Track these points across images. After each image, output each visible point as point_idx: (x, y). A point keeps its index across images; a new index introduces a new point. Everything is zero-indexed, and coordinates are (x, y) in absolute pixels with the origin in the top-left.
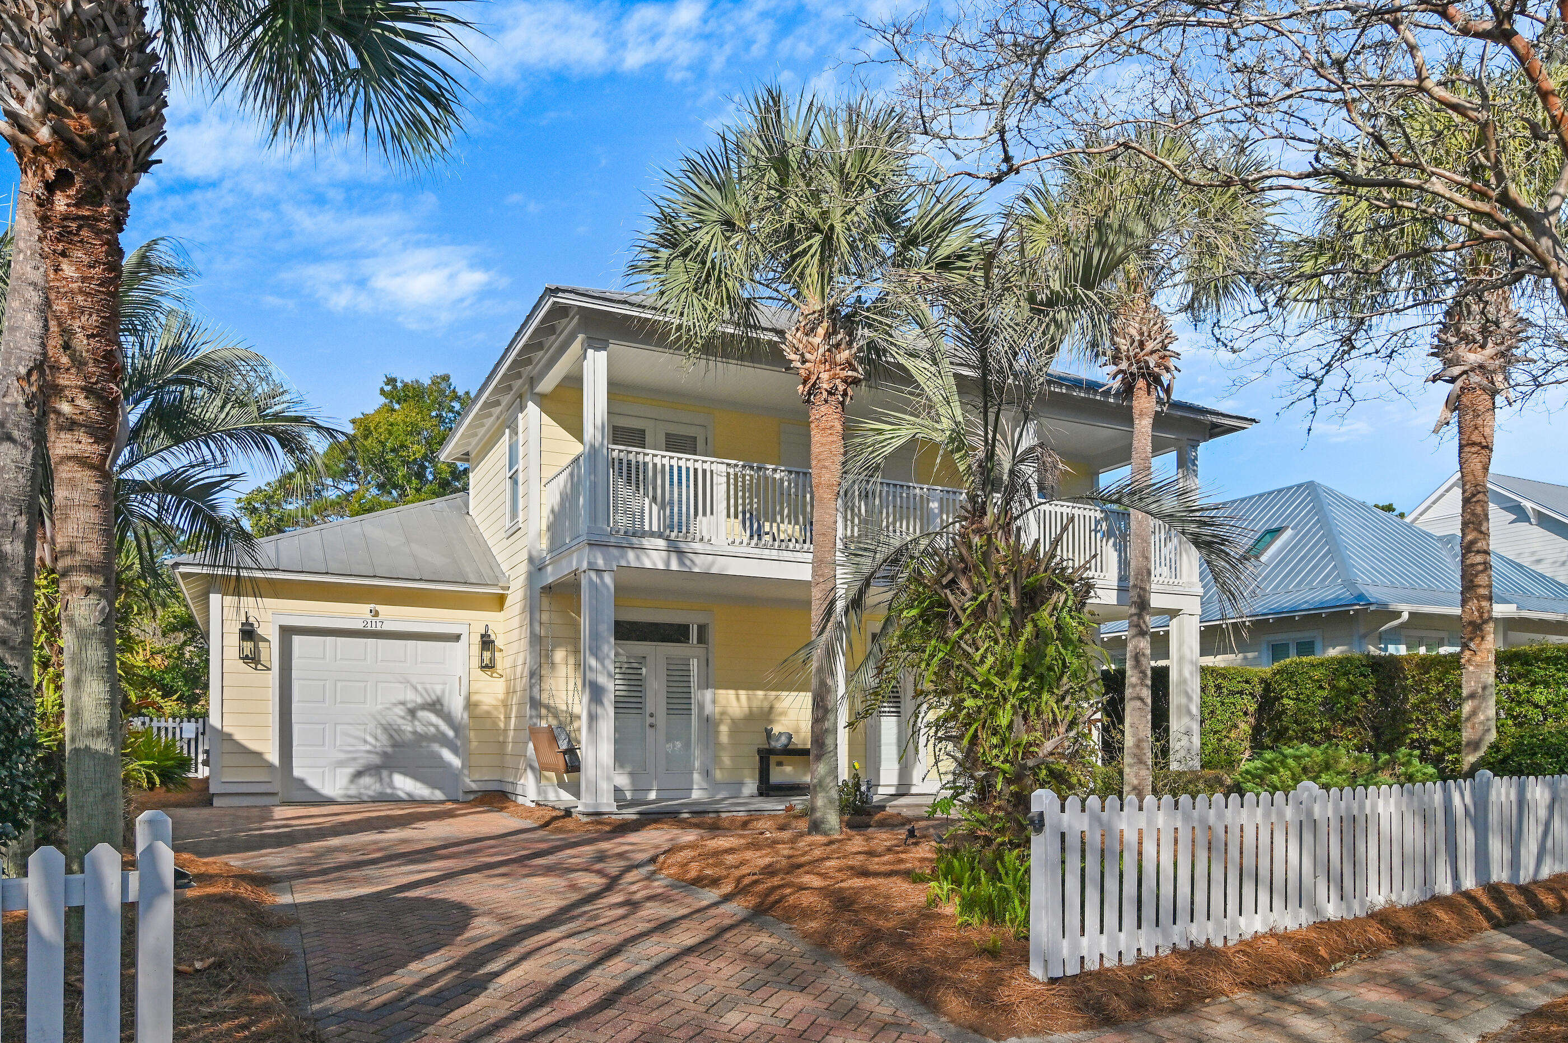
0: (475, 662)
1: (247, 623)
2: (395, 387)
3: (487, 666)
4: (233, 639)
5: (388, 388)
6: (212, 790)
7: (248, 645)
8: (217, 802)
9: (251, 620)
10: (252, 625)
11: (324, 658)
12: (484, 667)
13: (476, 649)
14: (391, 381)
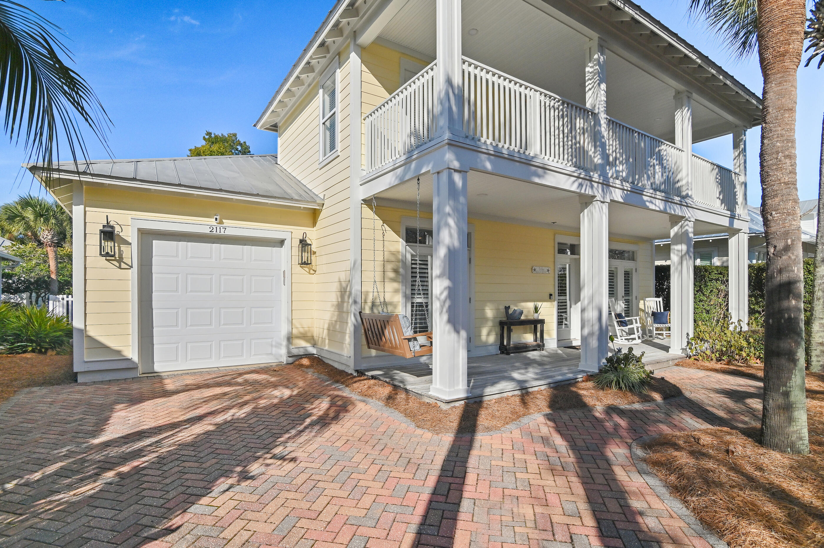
0: (296, 260)
1: (108, 225)
2: (210, 137)
3: (305, 263)
4: (94, 239)
5: (207, 137)
6: (75, 370)
7: (108, 245)
8: (80, 379)
9: (112, 223)
10: (112, 227)
11: (177, 256)
12: (304, 264)
13: (296, 251)
14: (209, 134)
